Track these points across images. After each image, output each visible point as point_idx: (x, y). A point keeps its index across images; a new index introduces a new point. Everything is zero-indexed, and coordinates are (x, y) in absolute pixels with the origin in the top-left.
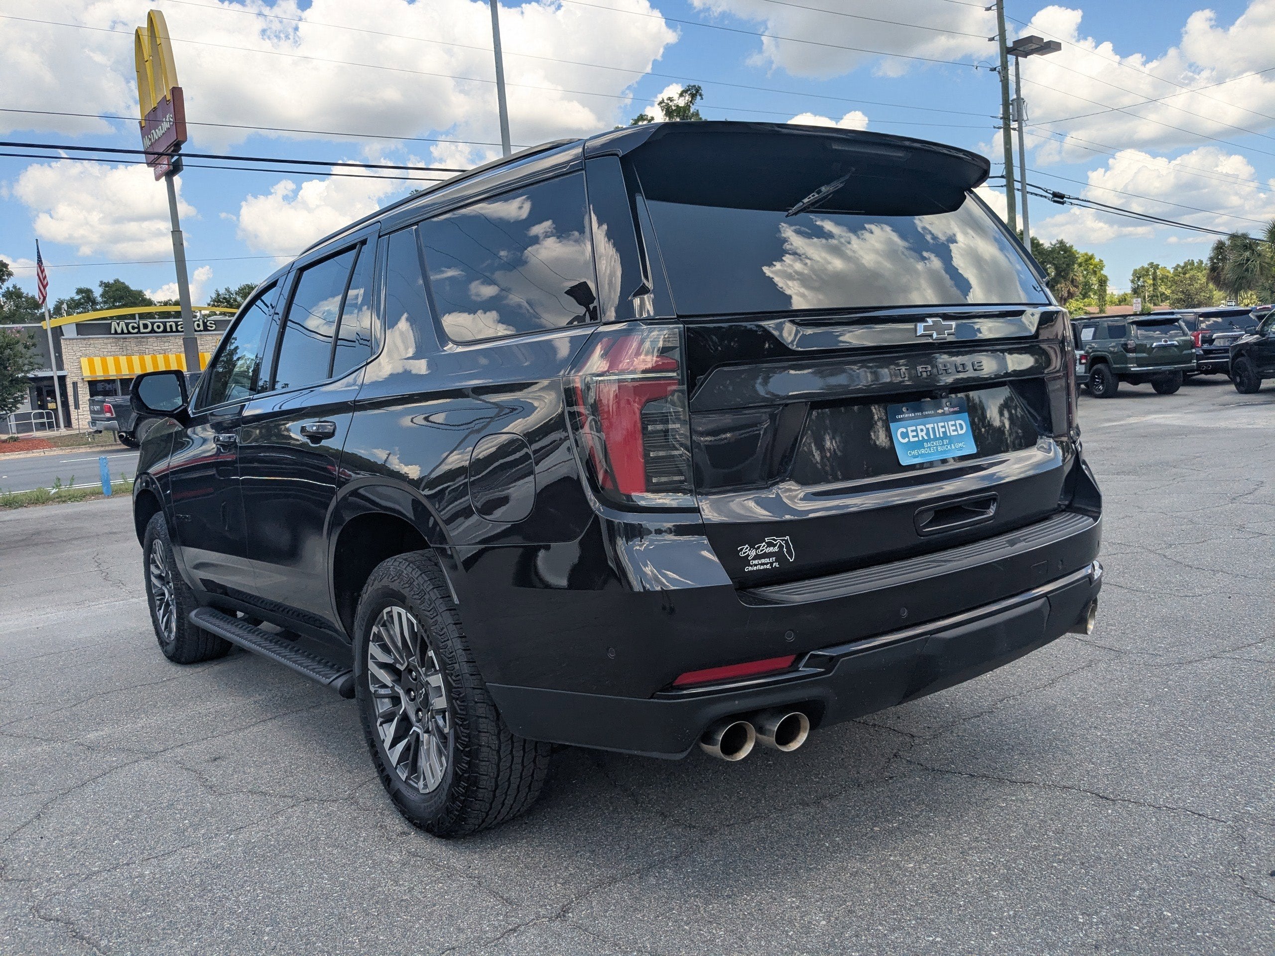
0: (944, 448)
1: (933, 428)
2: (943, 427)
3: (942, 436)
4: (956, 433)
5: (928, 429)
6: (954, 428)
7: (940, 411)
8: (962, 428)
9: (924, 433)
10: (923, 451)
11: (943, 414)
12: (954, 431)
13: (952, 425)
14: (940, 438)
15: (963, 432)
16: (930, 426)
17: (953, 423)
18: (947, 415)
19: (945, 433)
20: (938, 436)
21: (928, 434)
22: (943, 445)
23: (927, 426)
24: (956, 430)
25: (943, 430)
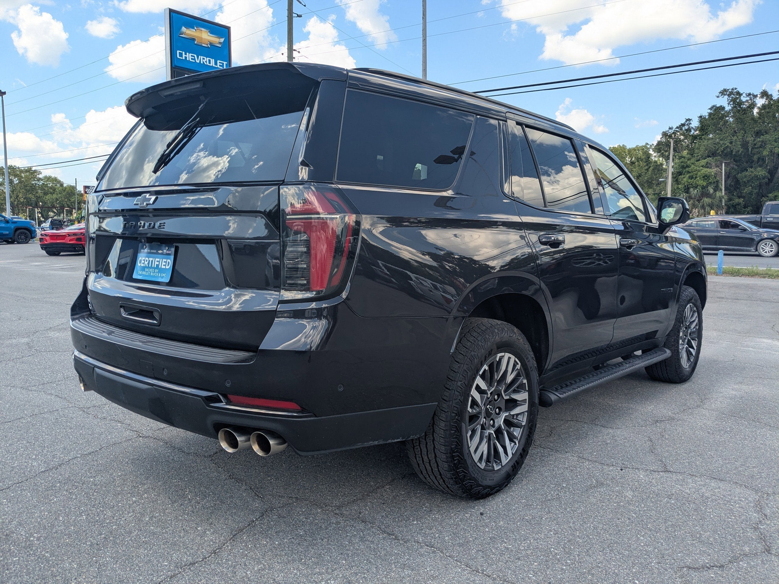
0: (155, 274)
1: (152, 261)
2: (159, 262)
3: (155, 266)
4: (164, 267)
5: (149, 261)
6: (165, 264)
7: (160, 252)
8: (168, 265)
9: (146, 263)
10: (144, 273)
11: (162, 254)
12: (164, 265)
13: (164, 262)
14: (154, 268)
15: (167, 267)
16: (151, 259)
17: (165, 260)
18: (164, 255)
19: (158, 265)
20: (153, 266)
21: (149, 263)
22: (154, 272)
23: (150, 259)
24: (165, 265)
25: (158, 263)
